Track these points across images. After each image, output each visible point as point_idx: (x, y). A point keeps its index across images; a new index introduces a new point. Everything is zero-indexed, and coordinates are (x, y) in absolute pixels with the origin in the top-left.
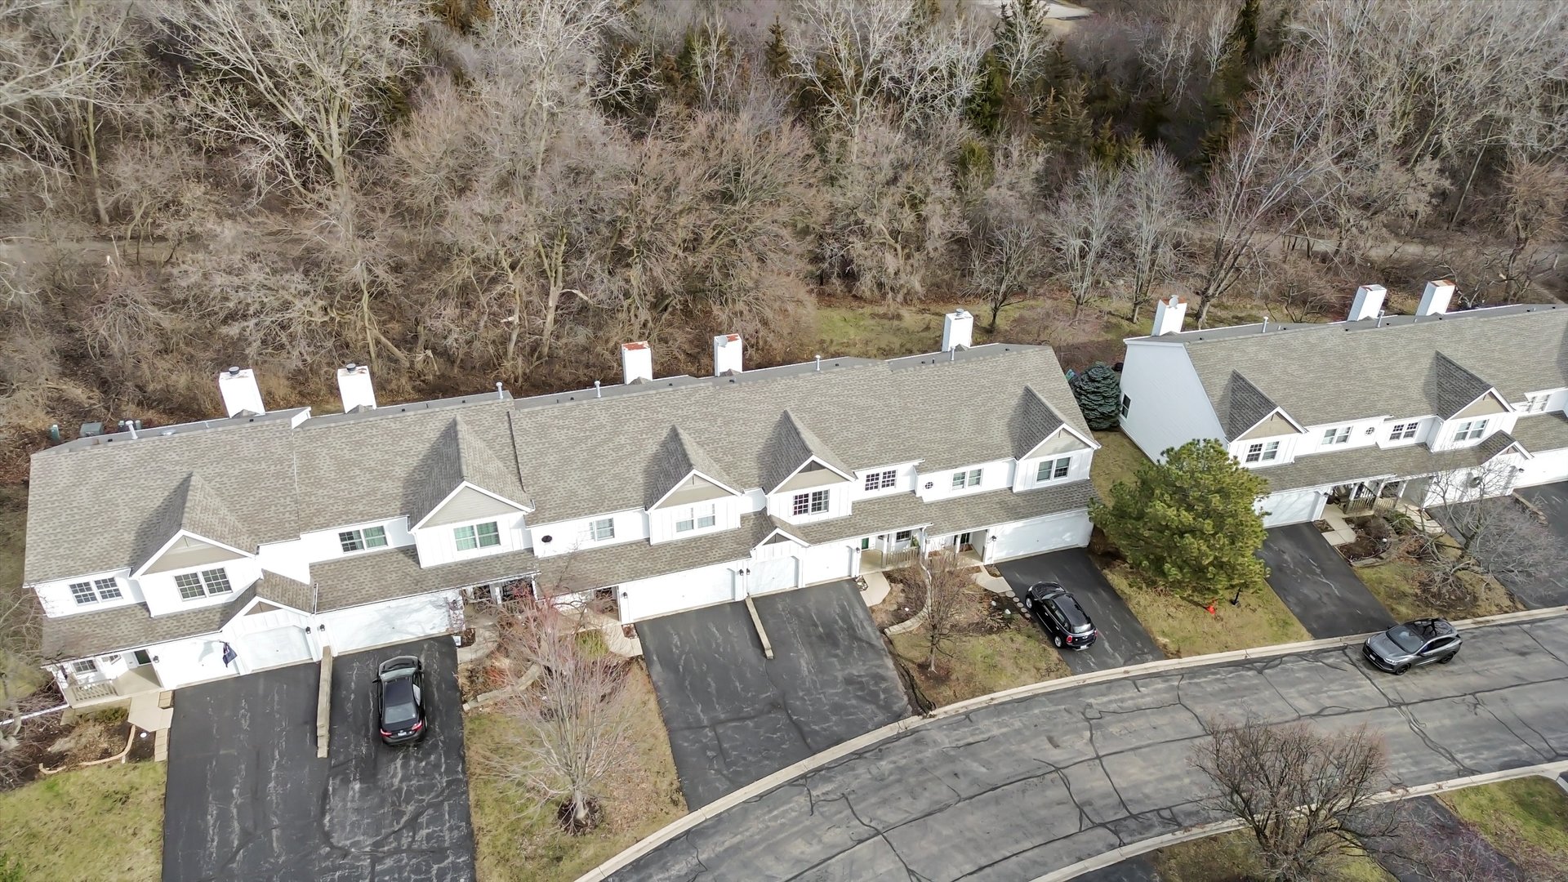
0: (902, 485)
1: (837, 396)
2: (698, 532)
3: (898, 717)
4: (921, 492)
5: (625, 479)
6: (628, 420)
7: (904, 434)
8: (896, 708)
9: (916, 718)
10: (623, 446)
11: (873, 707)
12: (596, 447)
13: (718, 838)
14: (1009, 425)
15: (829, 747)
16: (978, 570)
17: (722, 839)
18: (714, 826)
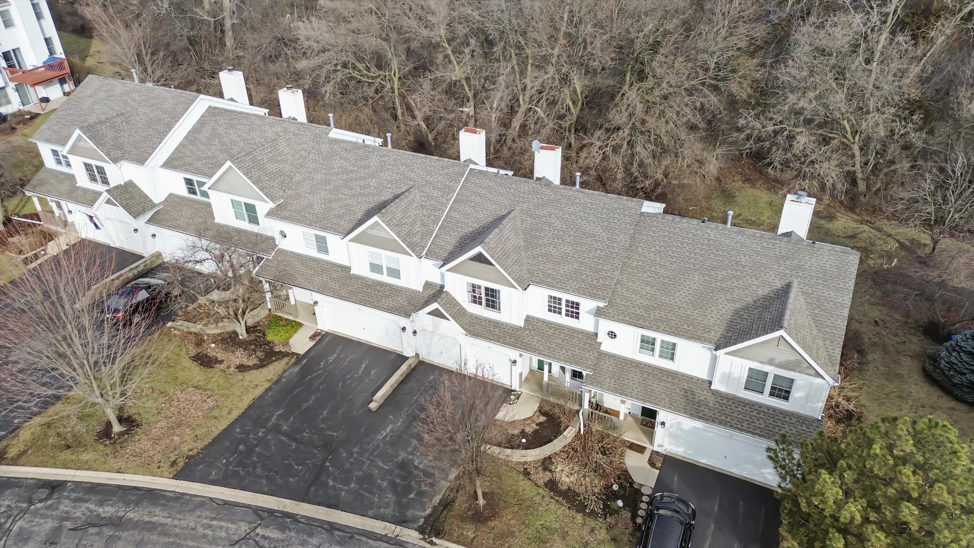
0: (586, 322)
1: (570, 214)
2: (385, 278)
3: (402, 522)
4: (602, 337)
5: (350, 210)
6: (389, 169)
7: (607, 271)
8: (410, 513)
9: (416, 534)
10: (369, 186)
11: (394, 498)
12: (352, 180)
13: (157, 510)
14: (737, 312)
15: (319, 504)
16: (640, 449)
17: (158, 512)
18: (170, 499)
